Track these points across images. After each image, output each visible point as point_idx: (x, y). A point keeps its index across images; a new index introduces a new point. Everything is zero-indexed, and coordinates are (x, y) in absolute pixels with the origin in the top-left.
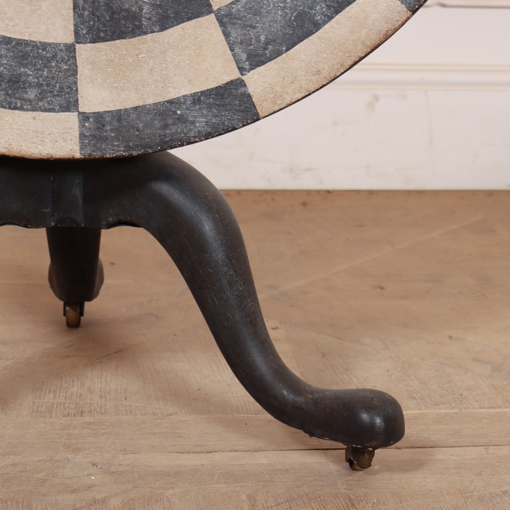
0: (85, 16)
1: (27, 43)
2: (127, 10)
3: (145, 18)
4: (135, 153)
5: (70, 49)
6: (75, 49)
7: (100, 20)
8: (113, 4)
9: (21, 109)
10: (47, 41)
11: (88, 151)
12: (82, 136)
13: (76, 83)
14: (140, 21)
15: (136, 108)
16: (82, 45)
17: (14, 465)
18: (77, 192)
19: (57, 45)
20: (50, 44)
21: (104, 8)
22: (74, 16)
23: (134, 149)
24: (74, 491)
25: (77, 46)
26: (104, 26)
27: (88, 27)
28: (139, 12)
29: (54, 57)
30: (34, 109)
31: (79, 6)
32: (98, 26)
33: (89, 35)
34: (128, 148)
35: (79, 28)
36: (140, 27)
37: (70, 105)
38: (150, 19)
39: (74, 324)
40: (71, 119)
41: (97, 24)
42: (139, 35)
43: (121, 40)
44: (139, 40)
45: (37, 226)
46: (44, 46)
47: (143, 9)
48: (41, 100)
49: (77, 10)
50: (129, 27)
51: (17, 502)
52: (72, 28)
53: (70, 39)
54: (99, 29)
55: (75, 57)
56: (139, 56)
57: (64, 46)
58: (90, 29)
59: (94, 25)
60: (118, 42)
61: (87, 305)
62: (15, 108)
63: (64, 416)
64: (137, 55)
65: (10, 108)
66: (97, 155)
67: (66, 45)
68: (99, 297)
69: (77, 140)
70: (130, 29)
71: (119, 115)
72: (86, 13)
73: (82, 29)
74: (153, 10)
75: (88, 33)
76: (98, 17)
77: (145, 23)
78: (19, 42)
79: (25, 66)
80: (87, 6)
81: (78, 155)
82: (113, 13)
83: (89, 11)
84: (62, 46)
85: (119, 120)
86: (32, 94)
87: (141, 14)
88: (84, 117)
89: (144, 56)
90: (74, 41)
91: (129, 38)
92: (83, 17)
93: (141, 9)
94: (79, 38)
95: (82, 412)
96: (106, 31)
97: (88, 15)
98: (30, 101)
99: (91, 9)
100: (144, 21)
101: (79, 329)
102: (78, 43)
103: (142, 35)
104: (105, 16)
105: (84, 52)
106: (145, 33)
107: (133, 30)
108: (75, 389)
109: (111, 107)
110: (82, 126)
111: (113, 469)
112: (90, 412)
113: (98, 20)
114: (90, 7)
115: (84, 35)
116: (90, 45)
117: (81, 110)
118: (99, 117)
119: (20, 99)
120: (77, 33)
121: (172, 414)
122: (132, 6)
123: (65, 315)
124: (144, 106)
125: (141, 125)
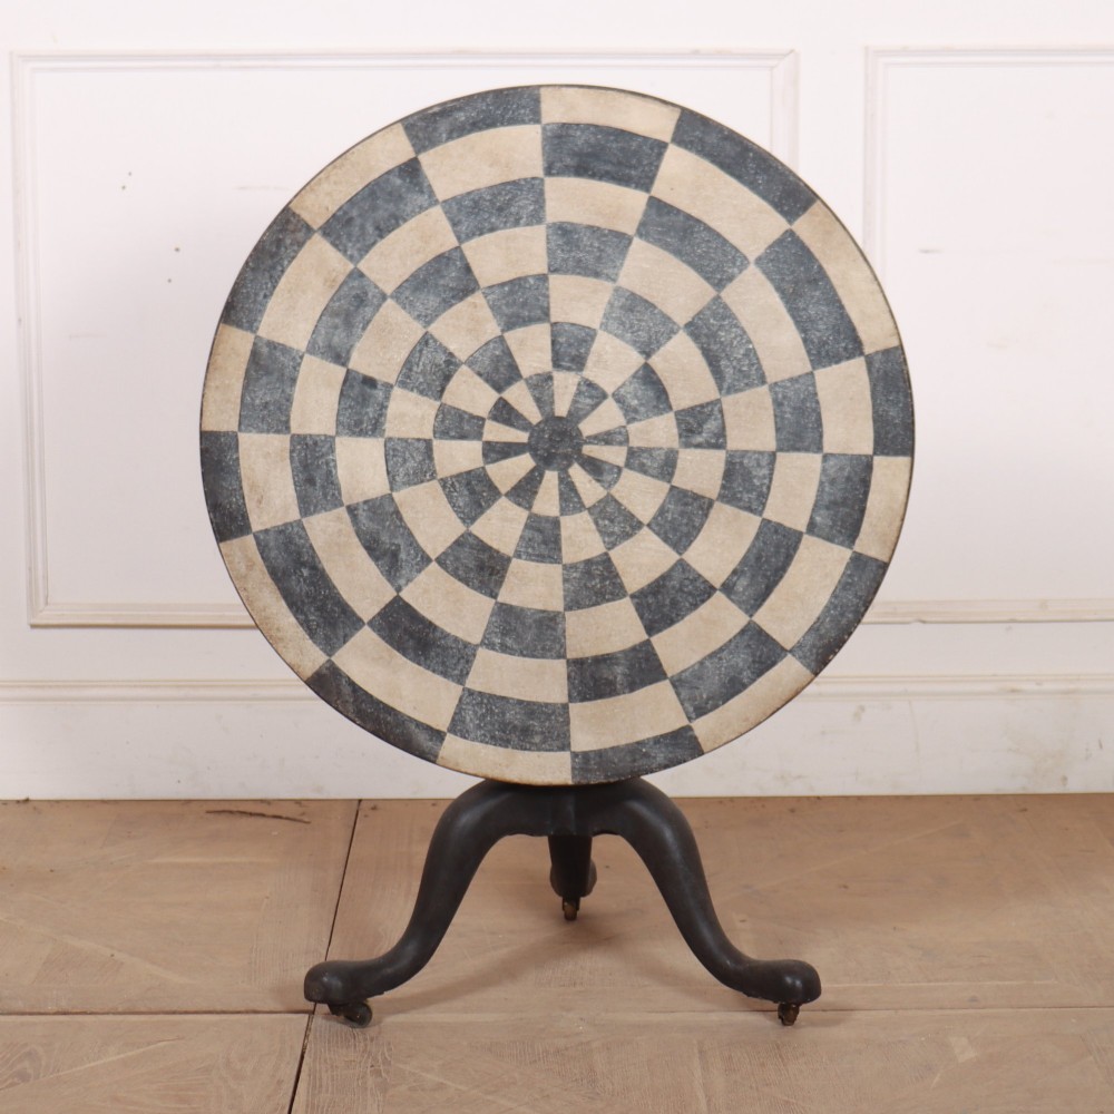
0: (576, 684)
1: (534, 703)
2: (606, 679)
3: (619, 684)
4: (612, 780)
5: (565, 707)
6: (568, 707)
7: (587, 686)
8: (596, 675)
9: (530, 750)
10: (549, 701)
11: (578, 779)
12: (573, 769)
13: (568, 731)
14: (615, 686)
15: (613, 748)
16: (573, 704)
17: (521, 1019)
18: (570, 808)
19: (555, 705)
20: (550, 704)
21: (589, 678)
22: (568, 683)
23: (612, 776)
24: (566, 1037)
25: (570, 705)
26: (589, 690)
27: (578, 691)
28: (614, 680)
29: (554, 712)
30: (539, 750)
31: (571, 677)
32: (585, 690)
33: (578, 696)
34: (607, 777)
35: (572, 692)
36: (615, 690)
37: (565, 746)
38: (622, 684)
40: (566, 756)
42: (614, 696)
43: (602, 700)
44: (614, 699)
45: (540, 834)
46: (547, 705)
48: (544, 743)
49: (570, 680)
50: (607, 690)
52: (567, 692)
53: (564, 699)
54: (585, 693)
55: (568, 713)
56: (615, 711)
58: (579, 693)
59: (582, 690)
60: (599, 701)
61: (582, 899)
62: (525, 749)
63: (561, 986)
64: (613, 710)
65: (522, 749)
66: (584, 782)
67: (562, 704)
68: (592, 894)
69: (570, 772)
70: (608, 692)
71: (600, 753)
74: (624, 678)
76: (585, 684)
77: (619, 687)
78: (529, 703)
79: (533, 719)
80: (577, 677)
81: (570, 782)
82: (596, 681)
83: (578, 680)
84: (559, 705)
85: (601, 757)
86: (537, 739)
87: (616, 681)
88: (575, 755)
89: (618, 710)
90: (568, 701)
91: (607, 698)
92: (574, 684)
93: (616, 677)
94: (571, 699)
95: (575, 984)
96: (591, 693)
97: (578, 683)
98: (536, 744)
101: (575, 921)
102: (571, 702)
103: (616, 696)
104: (590, 683)
105: (576, 709)
106: (619, 694)
107: (610, 692)
108: (570, 967)
109: (595, 747)
110: (573, 761)
111: (596, 1022)
112: (581, 983)
113: (585, 686)
114: (579, 677)
115: (575, 697)
116: (579, 704)
117: (573, 749)
118: (586, 755)
119: (530, 743)
120: (570, 696)
122: (610, 676)
123: (563, 909)
124: (618, 747)
125: (616, 760)
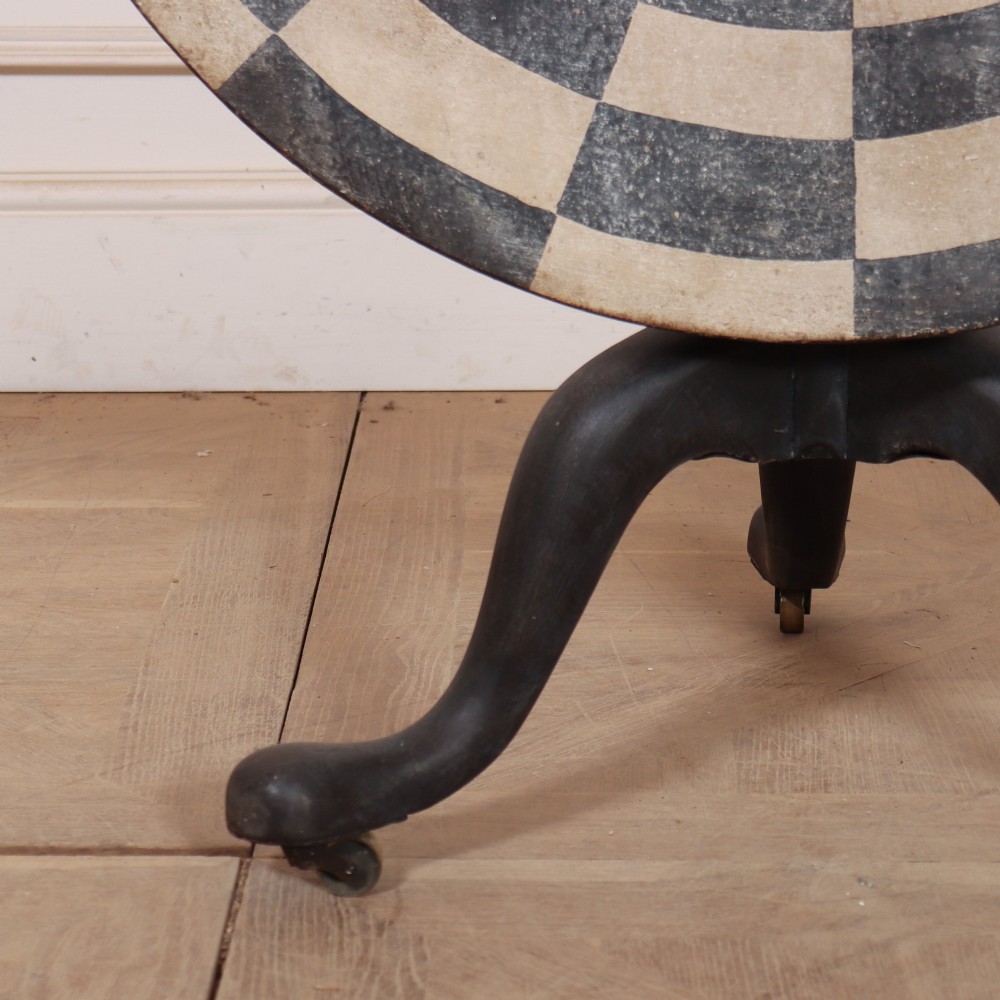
0: (872, 93)
1: (770, 142)
2: (948, 78)
3: (981, 90)
4: (952, 329)
5: (845, 149)
6: (852, 149)
7: (900, 98)
8: (924, 68)
9: (755, 255)
10: (804, 136)
11: (869, 327)
12: (859, 301)
13: (852, 208)
14: (971, 96)
15: (957, 250)
16: (865, 143)
17: (720, 876)
18: (838, 398)
19: (821, 143)
20: (808, 143)
21: (907, 75)
22: (854, 91)
23: (950, 321)
24: (831, 926)
25: (858, 144)
26: (907, 107)
27: (878, 110)
28: (970, 81)
29: (816, 164)
30: (777, 256)
31: (863, 75)
32: (896, 109)
33: (878, 123)
34: (940, 320)
35: (862, 113)
36: (970, 107)
37: (840, 246)
38: (989, 92)
39: (792, 628)
40: (840, 273)
41: (893, 104)
42: (968, 121)
43: (936, 131)
44: (968, 130)
45: (746, 459)
46: (800, 145)
47: (977, 75)
48: (791, 239)
49: (860, 81)
50: (951, 108)
51: (734, 943)
52: (849, 112)
53: (844, 131)
54: (896, 114)
55: (852, 164)
56: (967, 158)
57: (834, 145)
58: (881, 114)
59: (888, 106)
60: (929, 134)
62: (745, 255)
63: (796, 791)
64: (964, 157)
65: (736, 255)
66: (885, 333)
67: (837, 143)
69: (851, 308)
70: (953, 111)
71: (926, 264)
72: (876, 86)
73: (867, 114)
74: (996, 75)
75: (877, 121)
76: (896, 91)
77: (980, 100)
78: (756, 141)
79: (765, 181)
80: (877, 74)
81: (850, 334)
82: (924, 84)
83: (881, 83)
84: (830, 144)
85: (927, 271)
86: (774, 230)
87: (974, 85)
88: (865, 268)
89: (974, 157)
90: (851, 135)
91: (950, 127)
92: (869, 94)
93: (973, 75)
94: (861, 129)
95: (826, 785)
96: (909, 116)
97: (879, 89)
98: (771, 241)
99: (884, 79)
100: (979, 97)
101: (802, 637)
102: (859, 138)
103: (973, 120)
104: (908, 91)
105: (870, 154)
106: (980, 117)
107: (958, 112)
108: (808, 742)
109: (914, 249)
110: (860, 282)
111: (895, 888)
112: (841, 784)
113: (897, 97)
114: (882, 74)
115: (870, 125)
116: (880, 141)
117: (859, 255)
118: (890, 267)
119: (754, 238)
120: (857, 122)
121: (988, 792)
122: (959, 70)
123: (777, 611)
124: (972, 247)
125: (965, 280)
